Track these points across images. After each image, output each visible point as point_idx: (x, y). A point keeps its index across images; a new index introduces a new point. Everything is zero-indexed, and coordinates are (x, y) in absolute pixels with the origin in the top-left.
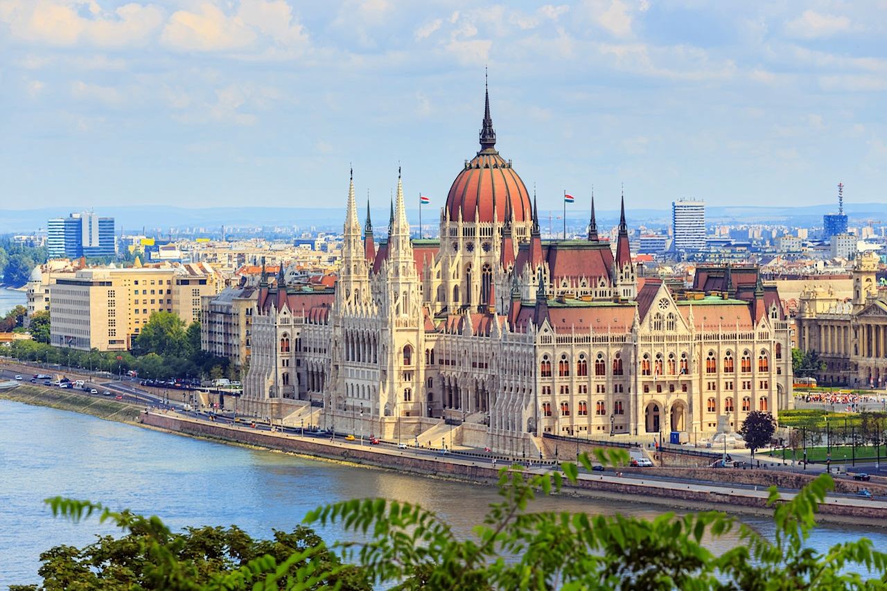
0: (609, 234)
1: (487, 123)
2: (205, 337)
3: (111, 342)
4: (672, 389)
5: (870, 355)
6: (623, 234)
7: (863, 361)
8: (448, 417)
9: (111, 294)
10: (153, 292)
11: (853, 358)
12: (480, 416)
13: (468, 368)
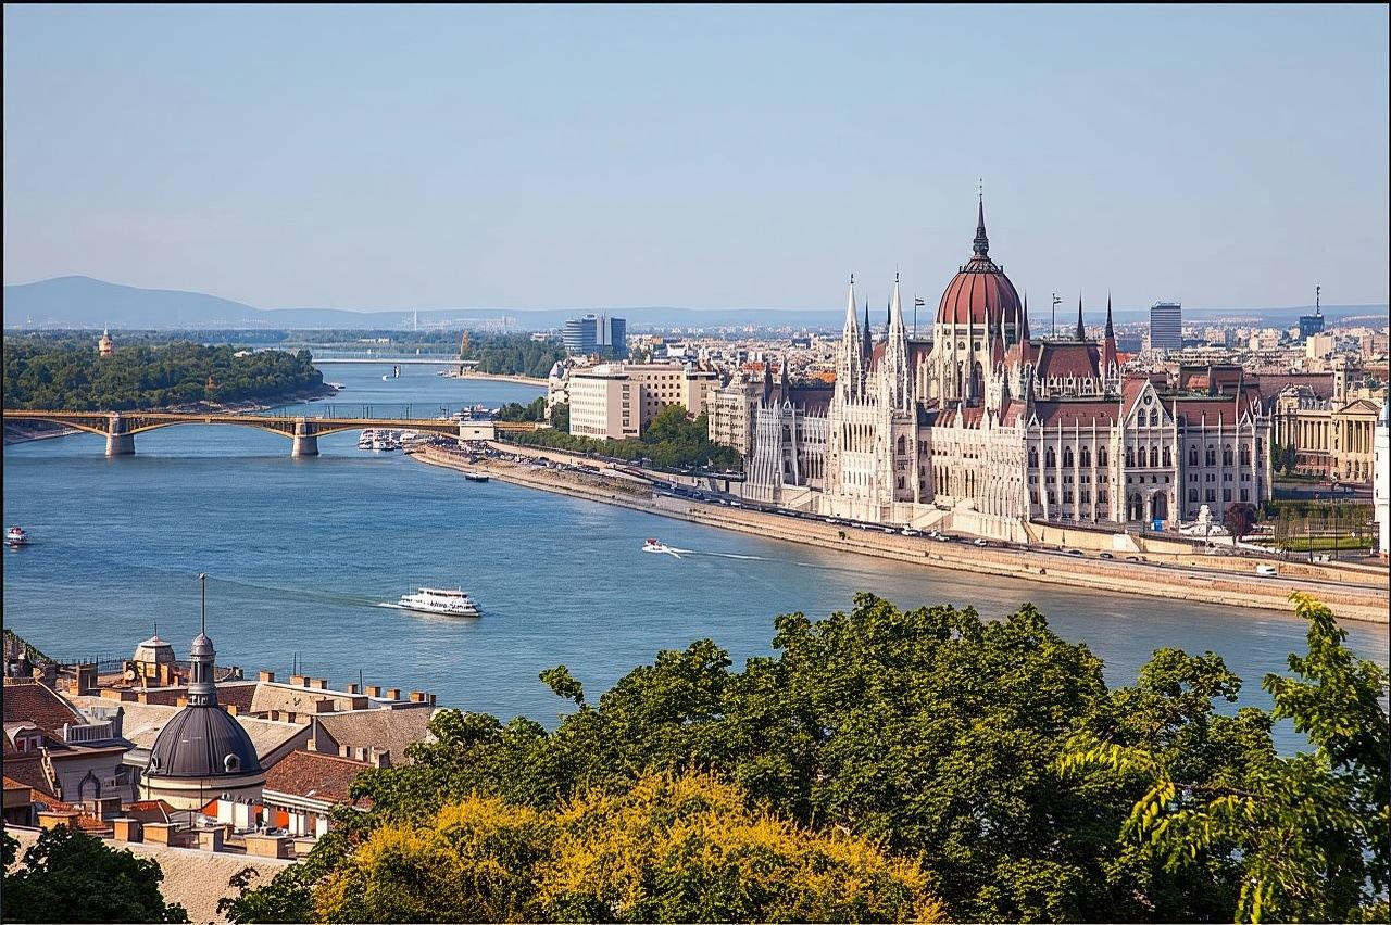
0: (1095, 333)
1: (982, 230)
2: (712, 427)
3: (624, 431)
4: (1155, 481)
5: (1350, 450)
6: (1109, 334)
7: (1341, 455)
8: (939, 504)
9: (626, 387)
10: (664, 386)
11: (1333, 453)
12: (970, 503)
13: (958, 457)
